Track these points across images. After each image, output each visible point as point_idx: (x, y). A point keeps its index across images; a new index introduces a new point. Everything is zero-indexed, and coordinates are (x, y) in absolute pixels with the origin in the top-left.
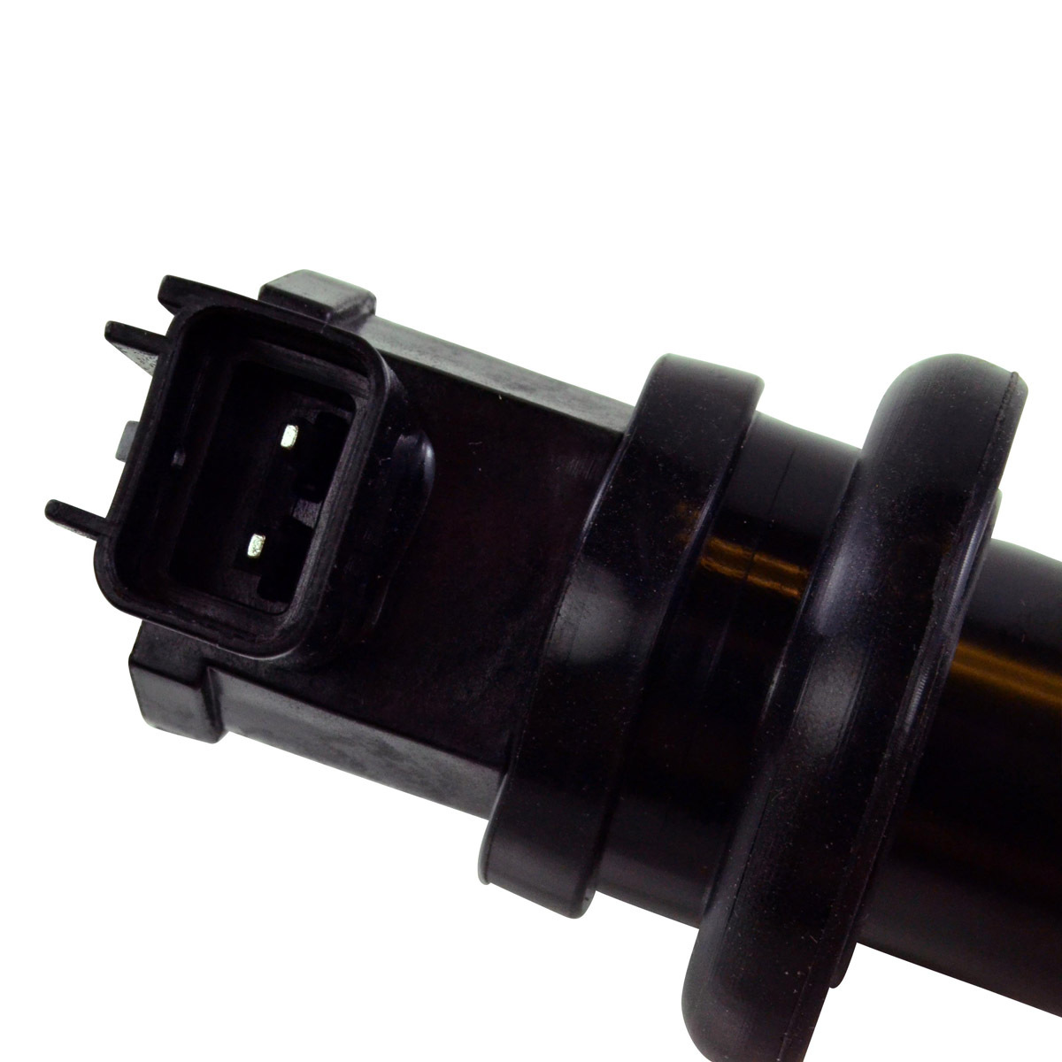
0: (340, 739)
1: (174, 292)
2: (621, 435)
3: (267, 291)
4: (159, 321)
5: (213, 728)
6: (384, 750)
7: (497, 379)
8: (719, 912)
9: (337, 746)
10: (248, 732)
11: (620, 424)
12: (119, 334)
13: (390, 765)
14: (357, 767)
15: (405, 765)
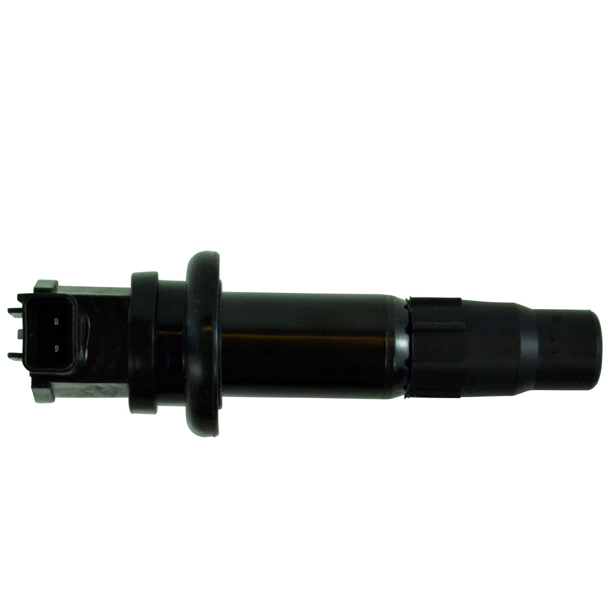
0: (86, 389)
1: (21, 297)
2: (130, 296)
3: (35, 289)
4: (19, 305)
5: (52, 399)
6: (98, 388)
7: (96, 292)
8: (188, 398)
9: (86, 391)
10: (62, 396)
11: (128, 294)
12: (11, 311)
13: (100, 392)
14: (92, 395)
15: (103, 390)
